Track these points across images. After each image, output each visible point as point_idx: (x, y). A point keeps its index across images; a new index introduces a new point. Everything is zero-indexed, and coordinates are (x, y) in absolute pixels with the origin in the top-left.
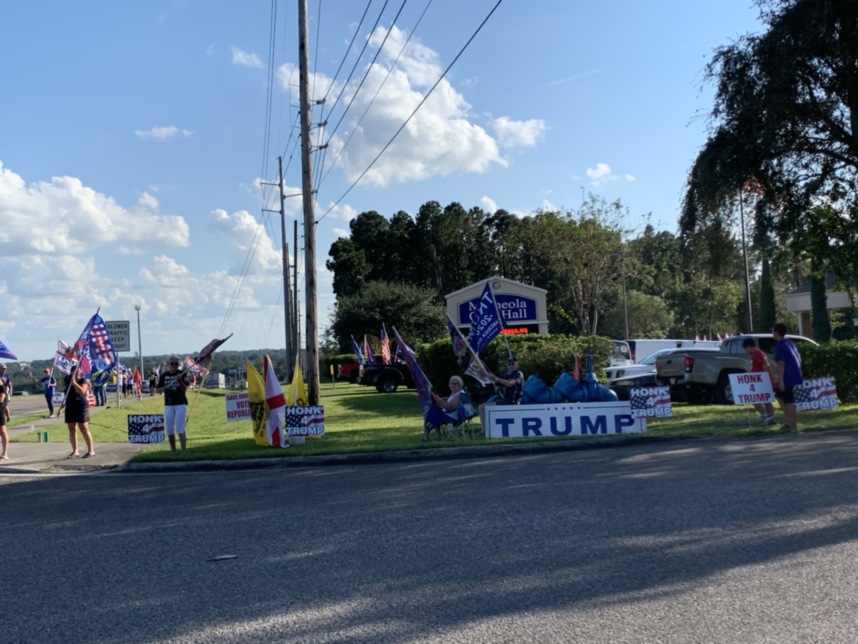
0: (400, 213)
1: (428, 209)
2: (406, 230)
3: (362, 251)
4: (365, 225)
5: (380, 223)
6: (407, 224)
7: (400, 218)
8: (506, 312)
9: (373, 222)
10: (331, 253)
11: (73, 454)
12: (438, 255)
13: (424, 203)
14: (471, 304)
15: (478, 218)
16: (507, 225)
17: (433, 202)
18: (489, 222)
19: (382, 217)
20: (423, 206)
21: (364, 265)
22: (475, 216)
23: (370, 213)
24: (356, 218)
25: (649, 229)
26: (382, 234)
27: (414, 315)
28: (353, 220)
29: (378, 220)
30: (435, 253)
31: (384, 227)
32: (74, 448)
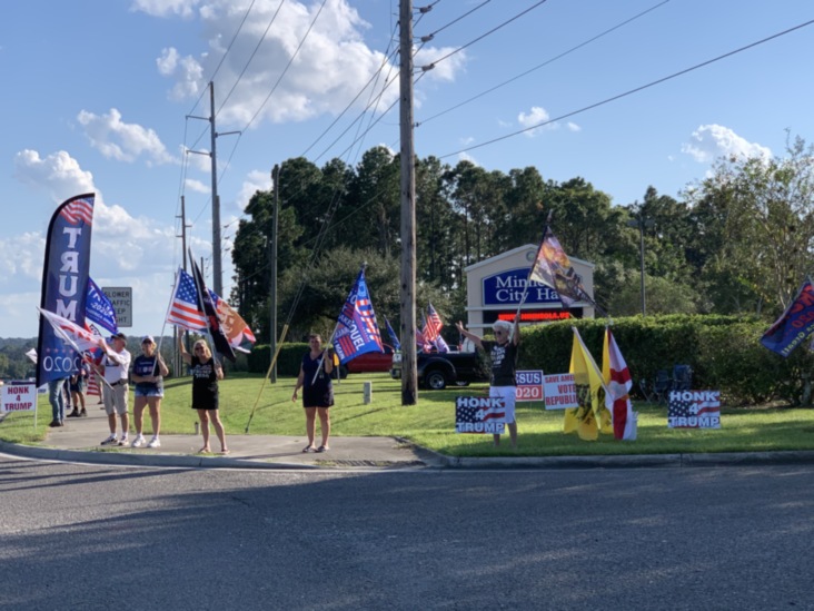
0: (334, 161)
1: (373, 157)
2: (344, 182)
3: (291, 208)
4: (290, 175)
5: (312, 173)
6: (346, 176)
7: (332, 169)
8: (543, 291)
9: (302, 171)
10: (248, 210)
11: (308, 447)
12: (387, 218)
13: (369, 150)
14: (499, 279)
15: (435, 170)
16: (474, 181)
18: (449, 176)
19: (312, 166)
20: (367, 153)
21: (293, 227)
22: (430, 167)
23: (300, 159)
24: (280, 165)
25: (651, 191)
26: (313, 188)
27: (388, 293)
29: (308, 169)
30: (384, 215)
31: (316, 180)
32: (311, 439)
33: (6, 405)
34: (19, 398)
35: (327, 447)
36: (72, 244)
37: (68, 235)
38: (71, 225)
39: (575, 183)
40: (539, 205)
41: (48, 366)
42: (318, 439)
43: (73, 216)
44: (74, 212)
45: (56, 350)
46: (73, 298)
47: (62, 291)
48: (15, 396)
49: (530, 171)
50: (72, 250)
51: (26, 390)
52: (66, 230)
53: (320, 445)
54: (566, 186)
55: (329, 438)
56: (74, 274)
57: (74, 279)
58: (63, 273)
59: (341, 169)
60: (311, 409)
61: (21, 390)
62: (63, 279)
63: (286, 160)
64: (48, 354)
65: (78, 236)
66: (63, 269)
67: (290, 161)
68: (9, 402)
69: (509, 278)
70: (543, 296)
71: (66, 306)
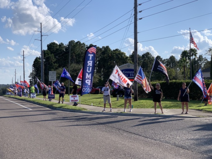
0: (61, 43)
1: (71, 43)
3: (53, 54)
5: (57, 46)
6: (64, 47)
7: (61, 45)
8: (131, 74)
9: (55, 45)
13: (70, 41)
17: (73, 41)
20: (70, 42)
21: (54, 58)
24: (49, 44)
26: (57, 49)
28: (48, 45)
31: (58, 47)
32: (183, 110)
33: (71, 100)
34: (74, 99)
35: (188, 113)
36: (91, 59)
37: (90, 56)
38: (91, 54)
39: (117, 50)
40: (110, 55)
41: (84, 90)
42: (185, 110)
43: (91, 51)
44: (91, 50)
45: (86, 87)
46: (90, 73)
47: (88, 71)
48: (73, 98)
49: (107, 47)
50: (90, 60)
51: (76, 96)
52: (89, 55)
53: (186, 112)
54: (114, 51)
55: (188, 110)
56: (91, 67)
57: (91, 68)
58: (88, 66)
59: (63, 45)
60: (183, 102)
61: (75, 97)
62: (88, 68)
63: (51, 43)
64: (84, 87)
65: (92, 56)
66: (88, 65)
67: (52, 43)
68: (72, 100)
69: (124, 71)
70: (131, 76)
71: (89, 75)
